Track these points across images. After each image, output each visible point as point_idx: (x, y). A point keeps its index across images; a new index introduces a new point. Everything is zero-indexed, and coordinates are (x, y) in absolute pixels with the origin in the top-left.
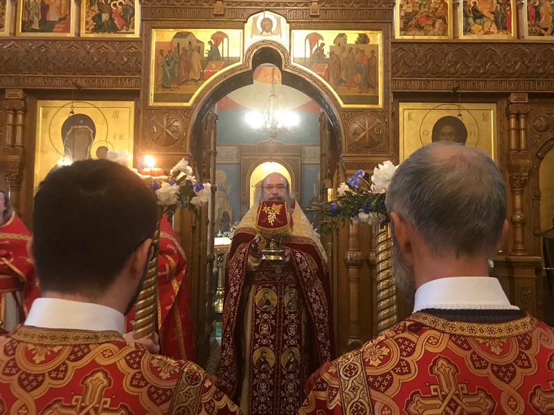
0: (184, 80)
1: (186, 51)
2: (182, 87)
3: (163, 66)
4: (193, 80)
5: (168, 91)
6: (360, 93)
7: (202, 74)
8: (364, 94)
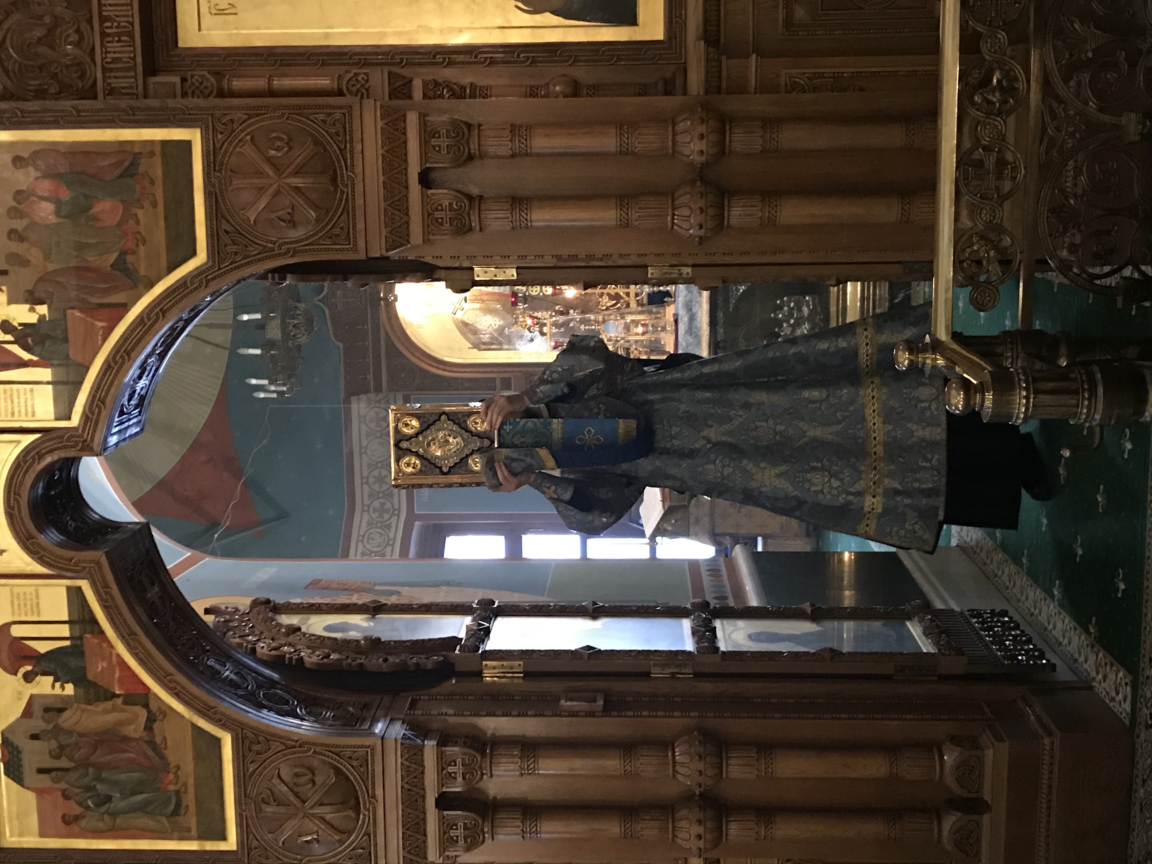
0: (150, 753)
1: (62, 748)
2: (172, 757)
3: (114, 815)
4: (149, 728)
5: (190, 799)
6: (154, 205)
7: (129, 700)
8: (159, 191)
